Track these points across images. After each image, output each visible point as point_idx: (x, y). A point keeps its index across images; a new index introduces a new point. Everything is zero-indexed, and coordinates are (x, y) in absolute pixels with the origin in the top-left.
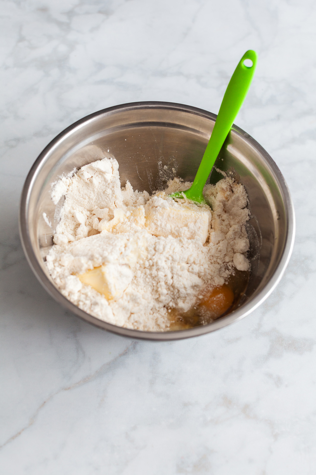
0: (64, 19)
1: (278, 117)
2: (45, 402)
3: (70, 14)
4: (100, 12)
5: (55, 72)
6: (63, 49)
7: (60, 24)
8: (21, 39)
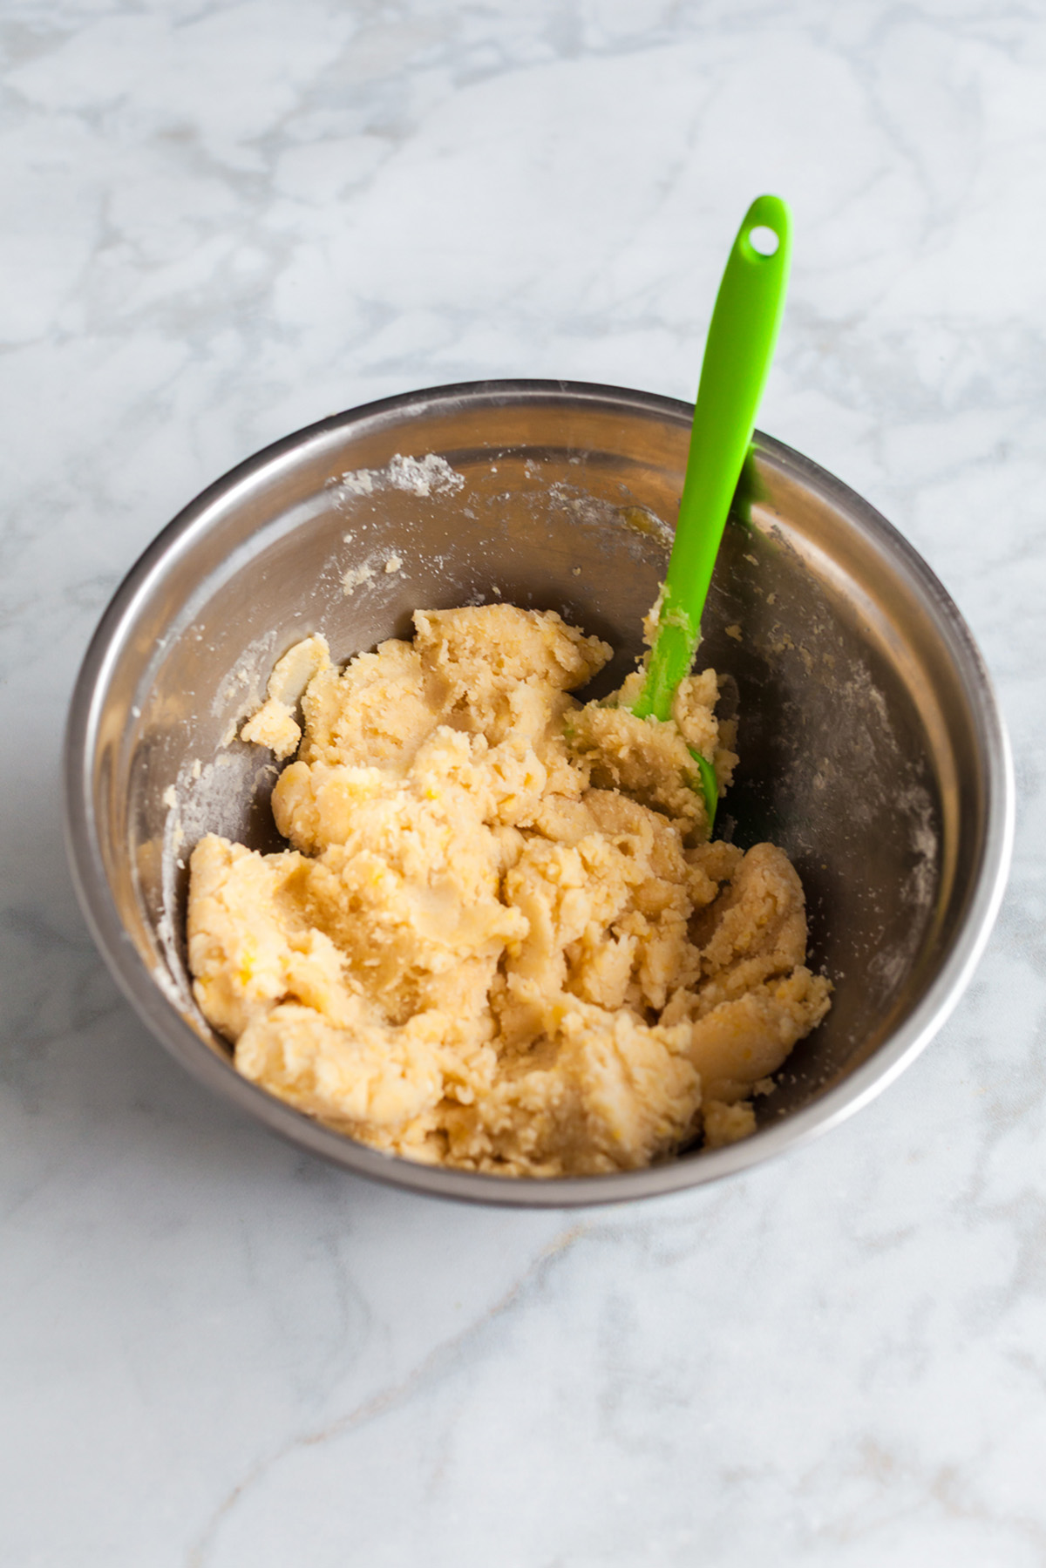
0: (249, 161)
1: (1002, 451)
2: (237, 1491)
3: (272, 143)
4: (371, 130)
5: (227, 343)
6: (250, 261)
7: (236, 179)
8: (109, 238)
